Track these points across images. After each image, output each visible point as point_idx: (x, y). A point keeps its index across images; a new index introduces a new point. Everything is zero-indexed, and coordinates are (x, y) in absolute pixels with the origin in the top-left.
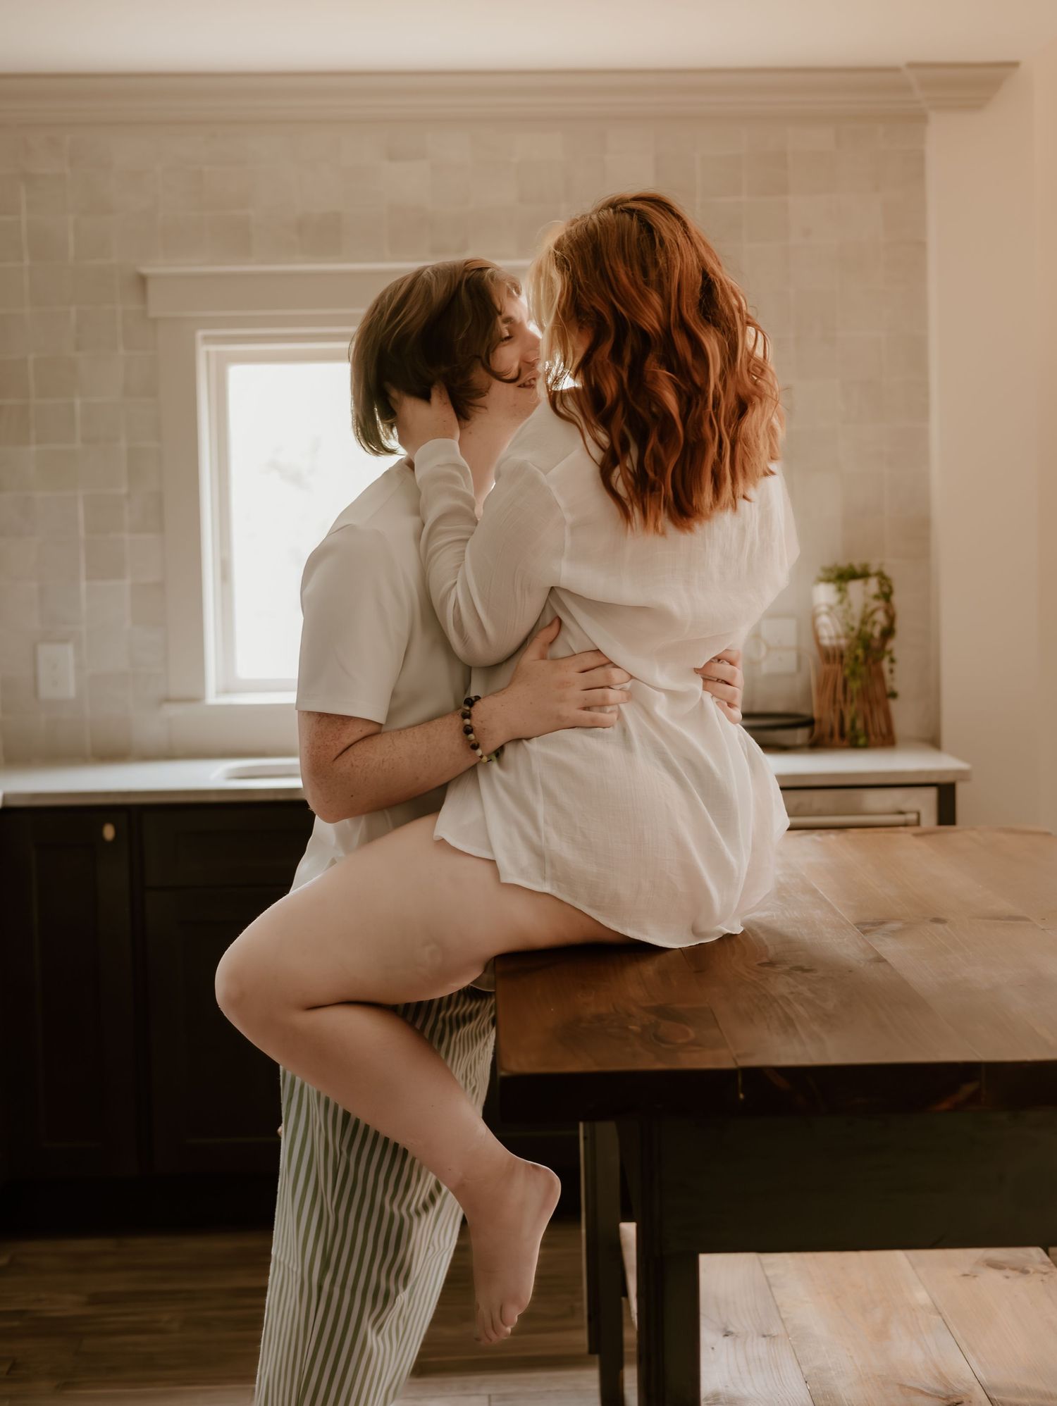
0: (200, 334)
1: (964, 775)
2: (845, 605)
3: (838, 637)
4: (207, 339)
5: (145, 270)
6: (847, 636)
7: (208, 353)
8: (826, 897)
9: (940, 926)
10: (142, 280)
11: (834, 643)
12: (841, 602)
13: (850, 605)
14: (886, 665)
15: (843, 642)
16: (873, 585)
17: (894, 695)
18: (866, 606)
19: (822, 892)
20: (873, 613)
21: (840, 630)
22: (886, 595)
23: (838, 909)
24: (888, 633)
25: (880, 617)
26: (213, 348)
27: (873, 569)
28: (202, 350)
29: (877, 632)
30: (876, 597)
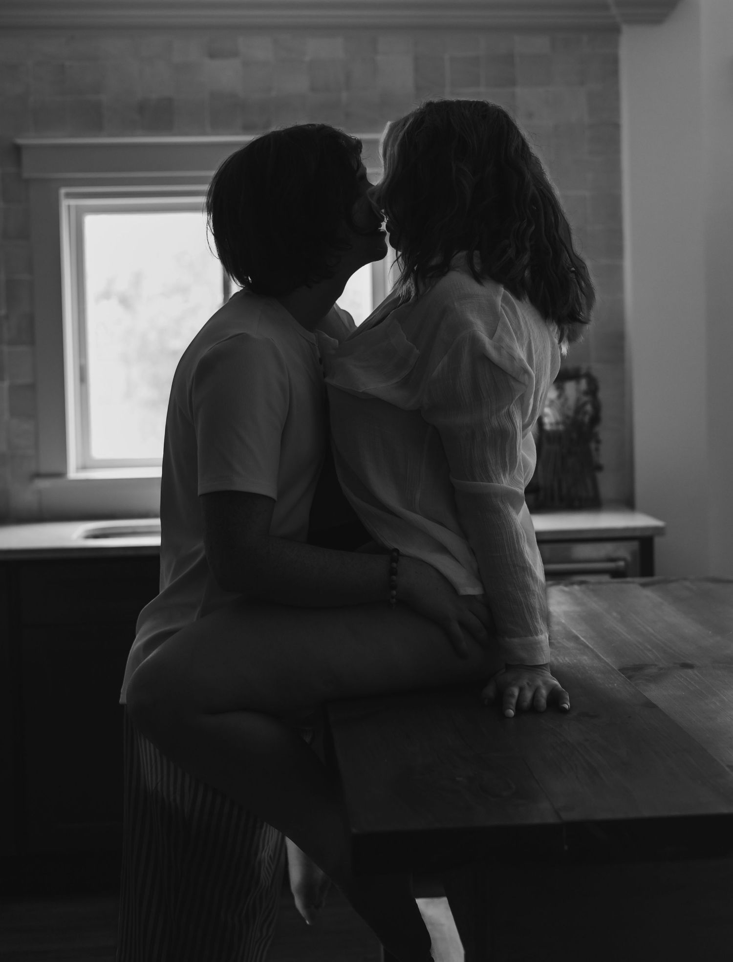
0: (63, 191)
1: (658, 531)
2: (562, 400)
3: (557, 423)
4: (69, 196)
5: (21, 141)
6: (564, 423)
7: (69, 206)
8: (587, 643)
9: (690, 671)
10: (18, 149)
11: (554, 428)
12: (559, 396)
13: (566, 400)
14: (593, 446)
15: (561, 427)
16: (583, 384)
17: (599, 468)
18: (578, 400)
19: (582, 639)
20: (585, 404)
21: (559, 418)
22: (593, 391)
23: (601, 656)
24: (596, 419)
25: (589, 408)
26: (73, 202)
27: (583, 371)
28: (65, 204)
29: (587, 419)
30: (586, 393)
